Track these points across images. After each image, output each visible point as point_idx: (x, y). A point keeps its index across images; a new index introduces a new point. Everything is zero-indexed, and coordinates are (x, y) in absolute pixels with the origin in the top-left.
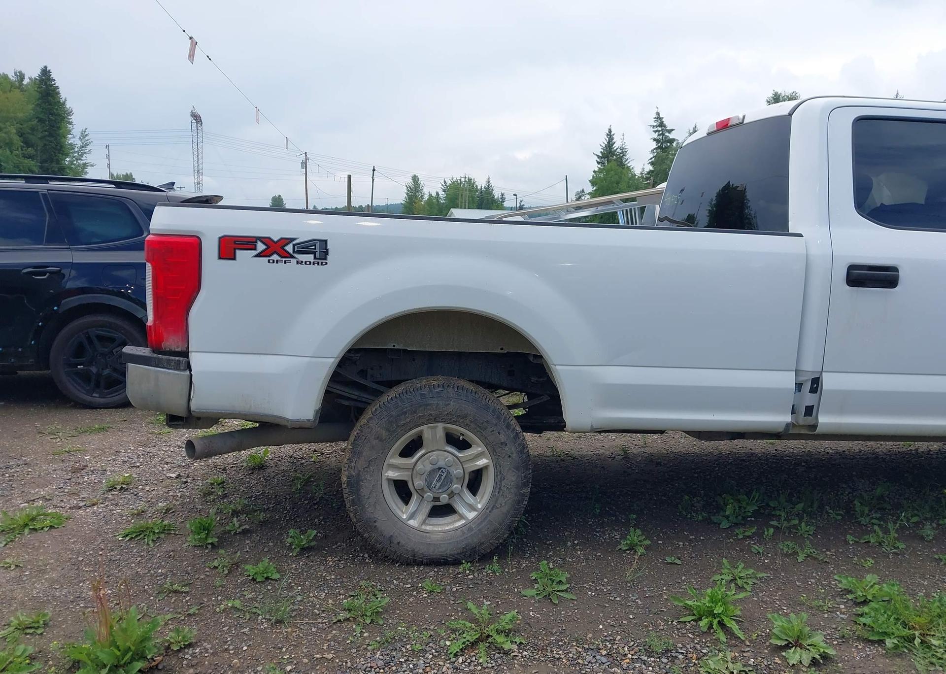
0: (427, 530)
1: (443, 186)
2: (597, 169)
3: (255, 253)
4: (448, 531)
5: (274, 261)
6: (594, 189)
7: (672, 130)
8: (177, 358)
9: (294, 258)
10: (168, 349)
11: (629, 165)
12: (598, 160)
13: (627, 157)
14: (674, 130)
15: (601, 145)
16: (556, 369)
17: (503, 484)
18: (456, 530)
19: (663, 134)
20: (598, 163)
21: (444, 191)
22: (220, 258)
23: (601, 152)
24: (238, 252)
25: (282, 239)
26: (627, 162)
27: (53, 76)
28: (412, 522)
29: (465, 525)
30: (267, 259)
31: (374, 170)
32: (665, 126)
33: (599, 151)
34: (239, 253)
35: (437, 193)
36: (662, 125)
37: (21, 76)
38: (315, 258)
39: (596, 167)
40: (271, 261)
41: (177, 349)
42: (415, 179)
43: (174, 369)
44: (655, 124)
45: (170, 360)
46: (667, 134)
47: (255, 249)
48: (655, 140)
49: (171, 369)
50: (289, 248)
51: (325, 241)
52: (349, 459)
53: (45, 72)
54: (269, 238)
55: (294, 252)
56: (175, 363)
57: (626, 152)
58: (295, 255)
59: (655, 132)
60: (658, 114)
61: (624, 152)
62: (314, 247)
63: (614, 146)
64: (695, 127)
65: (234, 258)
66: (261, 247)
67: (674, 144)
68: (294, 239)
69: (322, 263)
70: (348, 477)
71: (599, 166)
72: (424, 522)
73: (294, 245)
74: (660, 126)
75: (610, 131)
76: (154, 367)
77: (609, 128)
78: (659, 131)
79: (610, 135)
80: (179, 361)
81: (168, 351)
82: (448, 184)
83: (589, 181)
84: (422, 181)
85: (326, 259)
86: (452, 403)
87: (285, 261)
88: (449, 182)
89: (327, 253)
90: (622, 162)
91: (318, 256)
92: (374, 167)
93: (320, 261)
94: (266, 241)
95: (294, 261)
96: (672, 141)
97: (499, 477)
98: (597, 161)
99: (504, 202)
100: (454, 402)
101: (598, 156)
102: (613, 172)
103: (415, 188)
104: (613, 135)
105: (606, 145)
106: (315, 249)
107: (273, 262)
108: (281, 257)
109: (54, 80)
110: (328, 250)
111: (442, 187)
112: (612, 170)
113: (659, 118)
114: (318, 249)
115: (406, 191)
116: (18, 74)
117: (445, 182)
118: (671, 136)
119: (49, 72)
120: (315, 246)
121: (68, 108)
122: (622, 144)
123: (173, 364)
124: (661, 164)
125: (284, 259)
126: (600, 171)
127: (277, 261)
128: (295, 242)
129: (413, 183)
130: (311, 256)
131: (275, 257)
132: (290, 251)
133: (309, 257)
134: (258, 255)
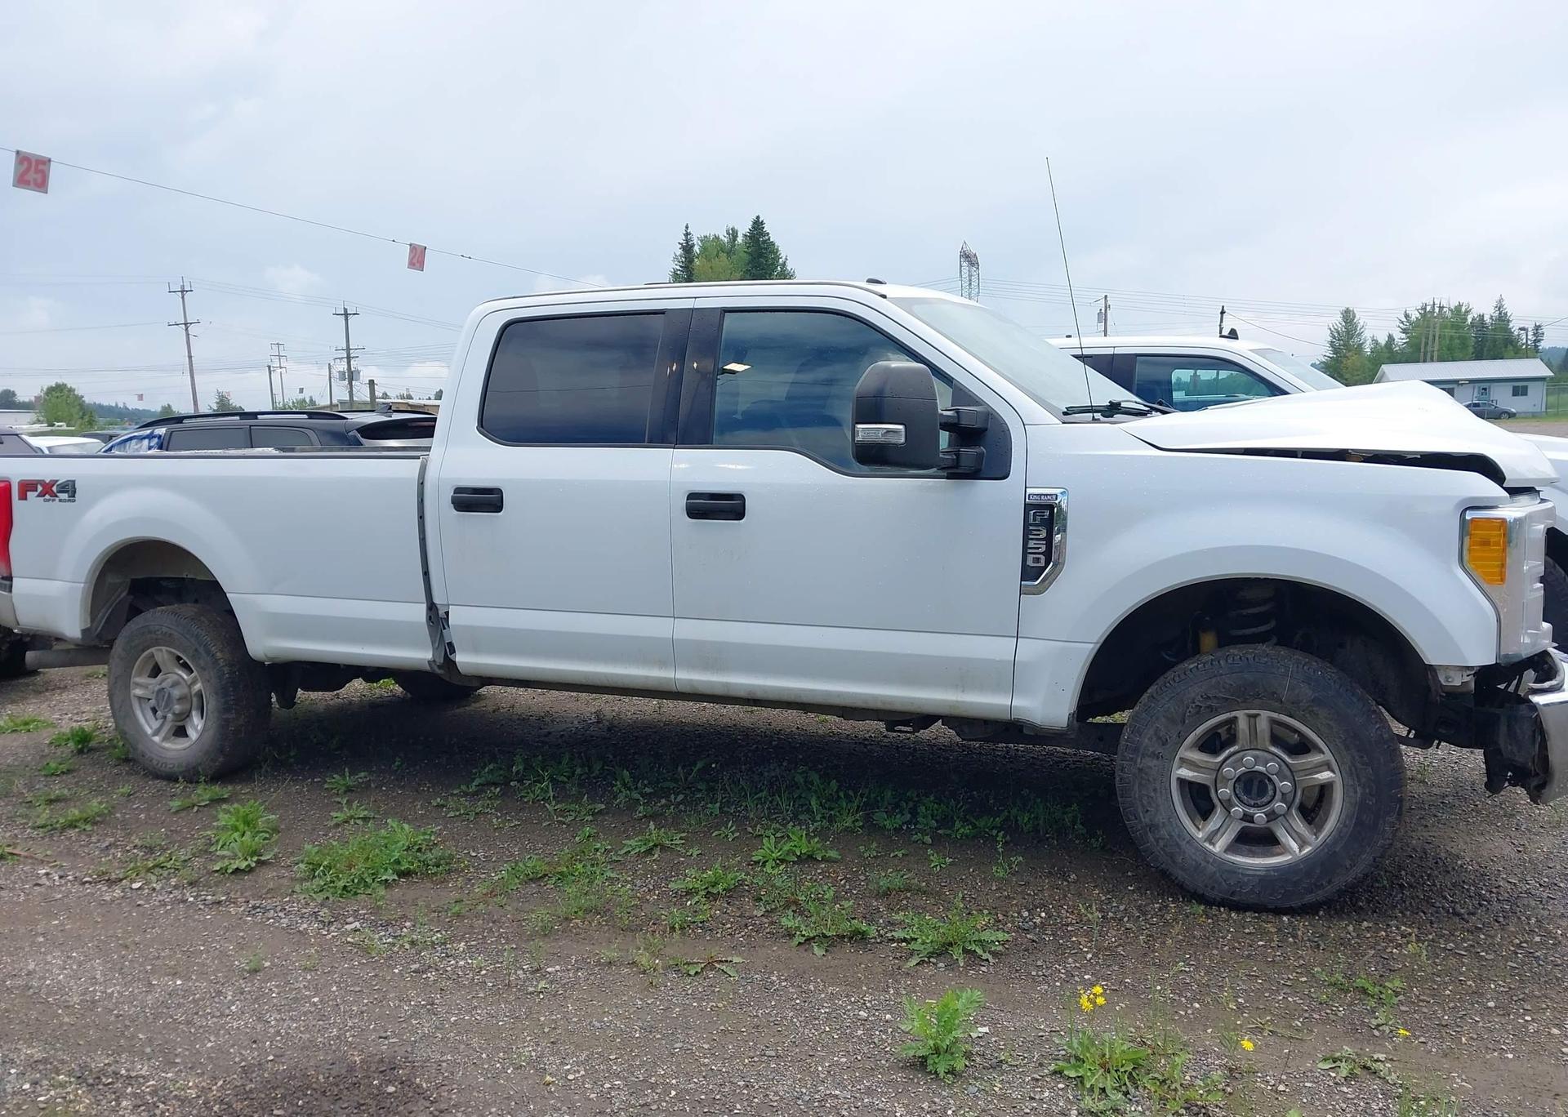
1: (1402, 323)
3: (36, 493)
9: (57, 496)
21: (1404, 331)
22: (20, 499)
24: (29, 493)
25: (51, 481)
27: (767, 229)
28: (157, 739)
30: (43, 499)
31: (1223, 313)
35: (1390, 337)
37: (733, 234)
38: (69, 497)
40: (45, 500)
42: (1348, 316)
47: (36, 491)
50: (54, 489)
51: (74, 481)
53: (758, 224)
54: (44, 481)
55: (57, 492)
65: (27, 499)
66: (40, 488)
68: (57, 481)
69: (72, 500)
72: (165, 739)
73: (57, 486)
82: (1413, 318)
84: (1361, 319)
85: (74, 496)
88: (1415, 315)
89: (75, 492)
91: (70, 495)
92: (1223, 307)
94: (42, 483)
95: (57, 499)
99: (1539, 341)
103: (1348, 332)
108: (51, 496)
109: (768, 234)
110: (75, 489)
111: (1401, 325)
114: (70, 489)
115: (1329, 339)
116: (731, 232)
117: (1407, 316)
119: (762, 223)
120: (69, 486)
121: (789, 269)
125: (52, 499)
127: (48, 500)
128: (58, 483)
129: (1344, 324)
130: (66, 495)
131: (47, 497)
132: (55, 491)
133: (64, 496)
134: (38, 496)
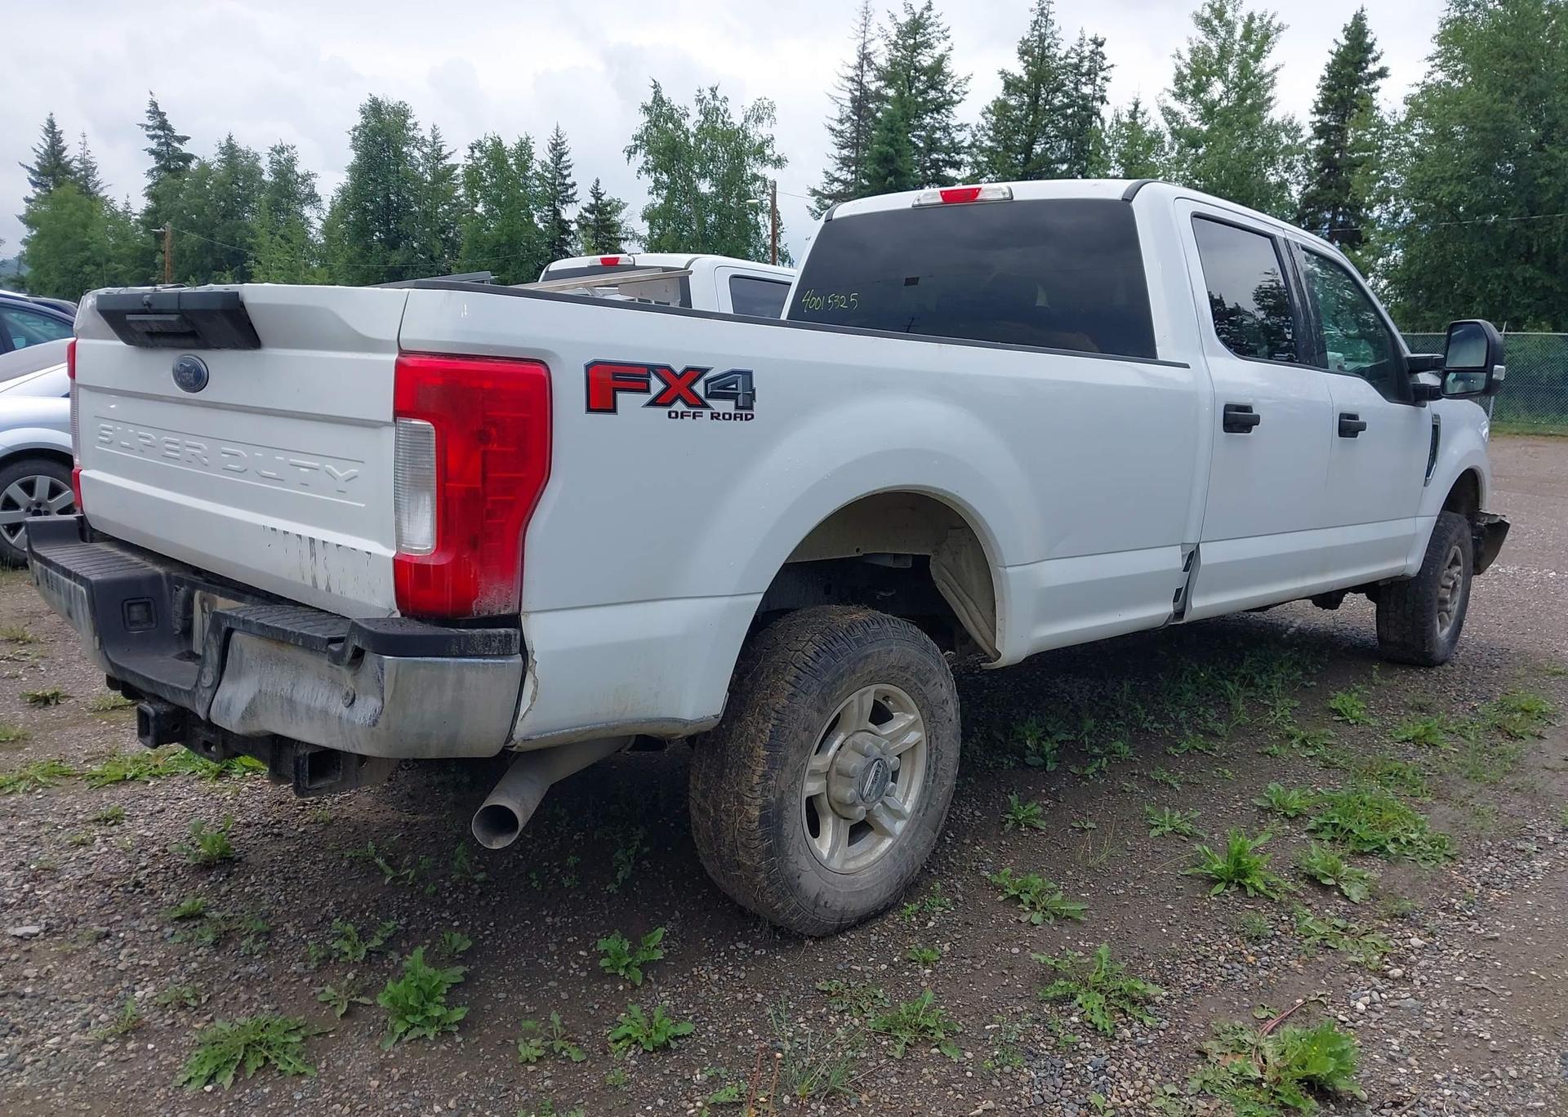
0: (850, 870)
2: (32, 196)
3: (647, 398)
4: (875, 862)
5: (677, 413)
6: (35, 233)
7: (187, 138)
8: (502, 631)
9: (707, 406)
10: (486, 614)
11: (102, 194)
12: (33, 178)
13: (97, 178)
14: (189, 138)
15: (35, 150)
16: (1006, 573)
17: (940, 766)
18: (882, 857)
19: (168, 145)
20: (35, 184)
22: (590, 409)
23: (37, 163)
24: (620, 396)
25: (688, 369)
26: (97, 189)
29: (892, 846)
30: (666, 410)
32: (170, 129)
33: (32, 161)
34: (622, 397)
36: (164, 125)
38: (737, 407)
39: (31, 192)
40: (673, 415)
41: (505, 609)
43: (499, 656)
44: (150, 123)
45: (489, 636)
46: (176, 145)
47: (647, 390)
48: (152, 152)
49: (493, 656)
50: (699, 388)
51: (748, 375)
52: (763, 775)
54: (668, 368)
55: (707, 396)
56: (500, 641)
57: (95, 168)
58: (709, 402)
59: (153, 137)
60: (154, 104)
61: (89, 169)
62: (734, 386)
63: (64, 154)
64: (230, 138)
65: (613, 410)
66: (657, 386)
67: (193, 165)
68: (705, 371)
69: (746, 415)
70: (763, 808)
71: (38, 190)
72: (847, 857)
73: (707, 382)
74: (159, 128)
75: (52, 124)
76: (454, 657)
77: (49, 117)
78: (159, 137)
79: (51, 129)
80: (508, 636)
81: (486, 618)
83: (20, 218)
85: (751, 408)
86: (894, 648)
87: (694, 413)
89: (752, 397)
90: (87, 187)
91: (740, 404)
93: (744, 412)
94: (663, 371)
95: (707, 413)
96: (188, 158)
97: (934, 757)
98: (29, 179)
100: (896, 645)
101: (31, 170)
102: (71, 204)
104: (61, 132)
105: (46, 151)
106: (736, 389)
107: (677, 417)
108: (689, 405)
110: (754, 391)
112: (68, 201)
113: (155, 111)
114: (740, 390)
118: (185, 149)
120: (736, 383)
122: (82, 152)
123: (495, 644)
124: (172, 200)
125: (692, 411)
126: (40, 200)
127: (682, 413)
128: (708, 376)
130: (732, 403)
131: (679, 406)
132: (702, 394)
133: (728, 406)
134: (653, 403)
